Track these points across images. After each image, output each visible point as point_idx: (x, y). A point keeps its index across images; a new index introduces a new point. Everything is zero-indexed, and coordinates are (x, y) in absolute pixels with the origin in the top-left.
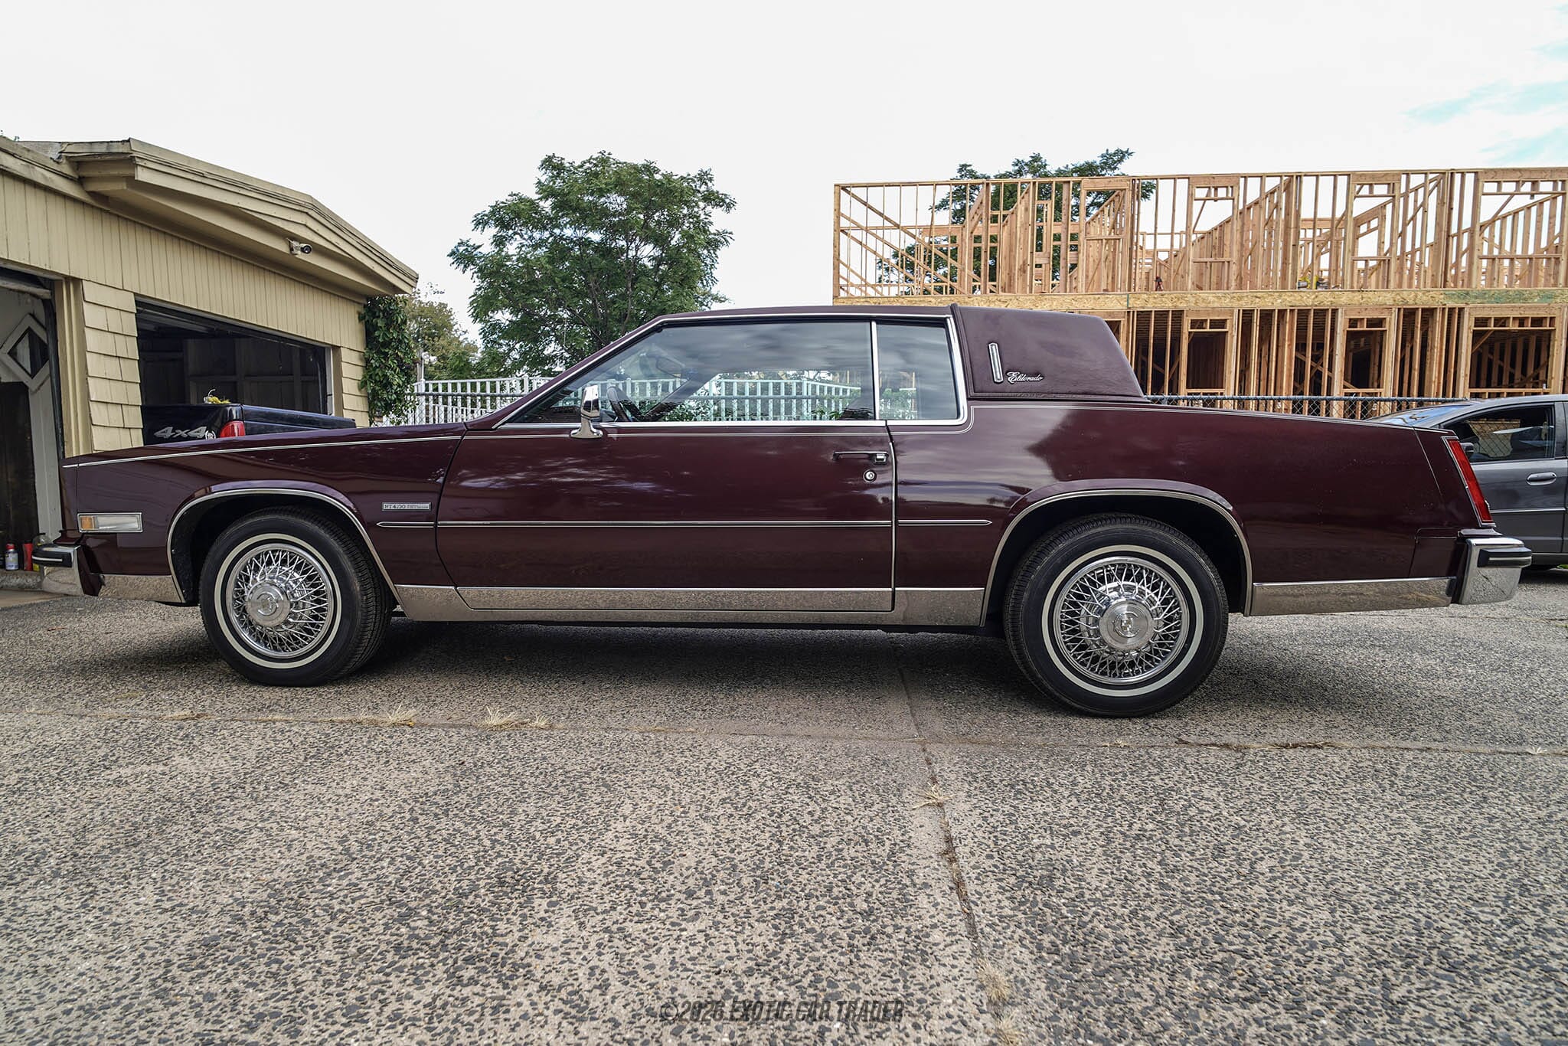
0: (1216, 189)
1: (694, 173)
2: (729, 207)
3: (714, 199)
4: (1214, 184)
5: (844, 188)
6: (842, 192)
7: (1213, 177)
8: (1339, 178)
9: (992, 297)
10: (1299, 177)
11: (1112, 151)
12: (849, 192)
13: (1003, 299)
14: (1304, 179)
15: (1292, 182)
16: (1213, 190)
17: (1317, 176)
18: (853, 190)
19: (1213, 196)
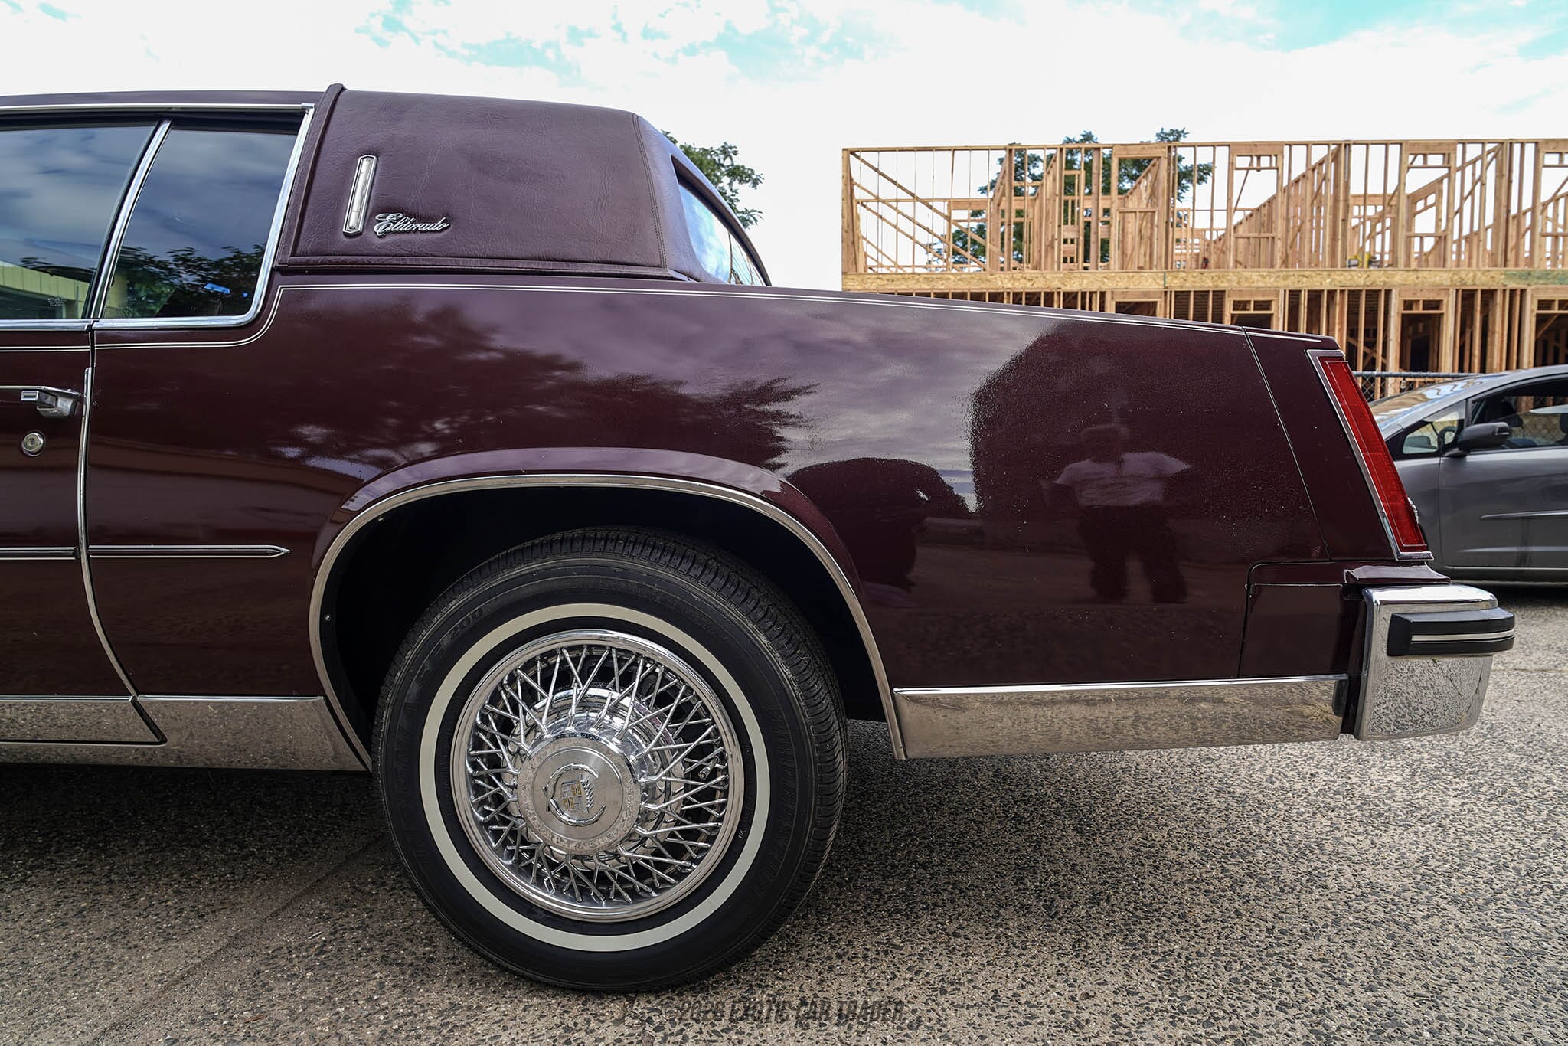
0: (1259, 158)
1: (717, 146)
2: (756, 183)
3: (739, 174)
4: (1258, 152)
5: (853, 153)
6: (851, 156)
7: (1256, 144)
8: (1391, 147)
9: (1017, 274)
10: (1348, 145)
11: (1167, 130)
12: (858, 157)
13: (1028, 277)
14: (1353, 147)
15: (1340, 151)
16: (1255, 159)
17: (1367, 145)
18: (863, 155)
19: (1255, 165)
